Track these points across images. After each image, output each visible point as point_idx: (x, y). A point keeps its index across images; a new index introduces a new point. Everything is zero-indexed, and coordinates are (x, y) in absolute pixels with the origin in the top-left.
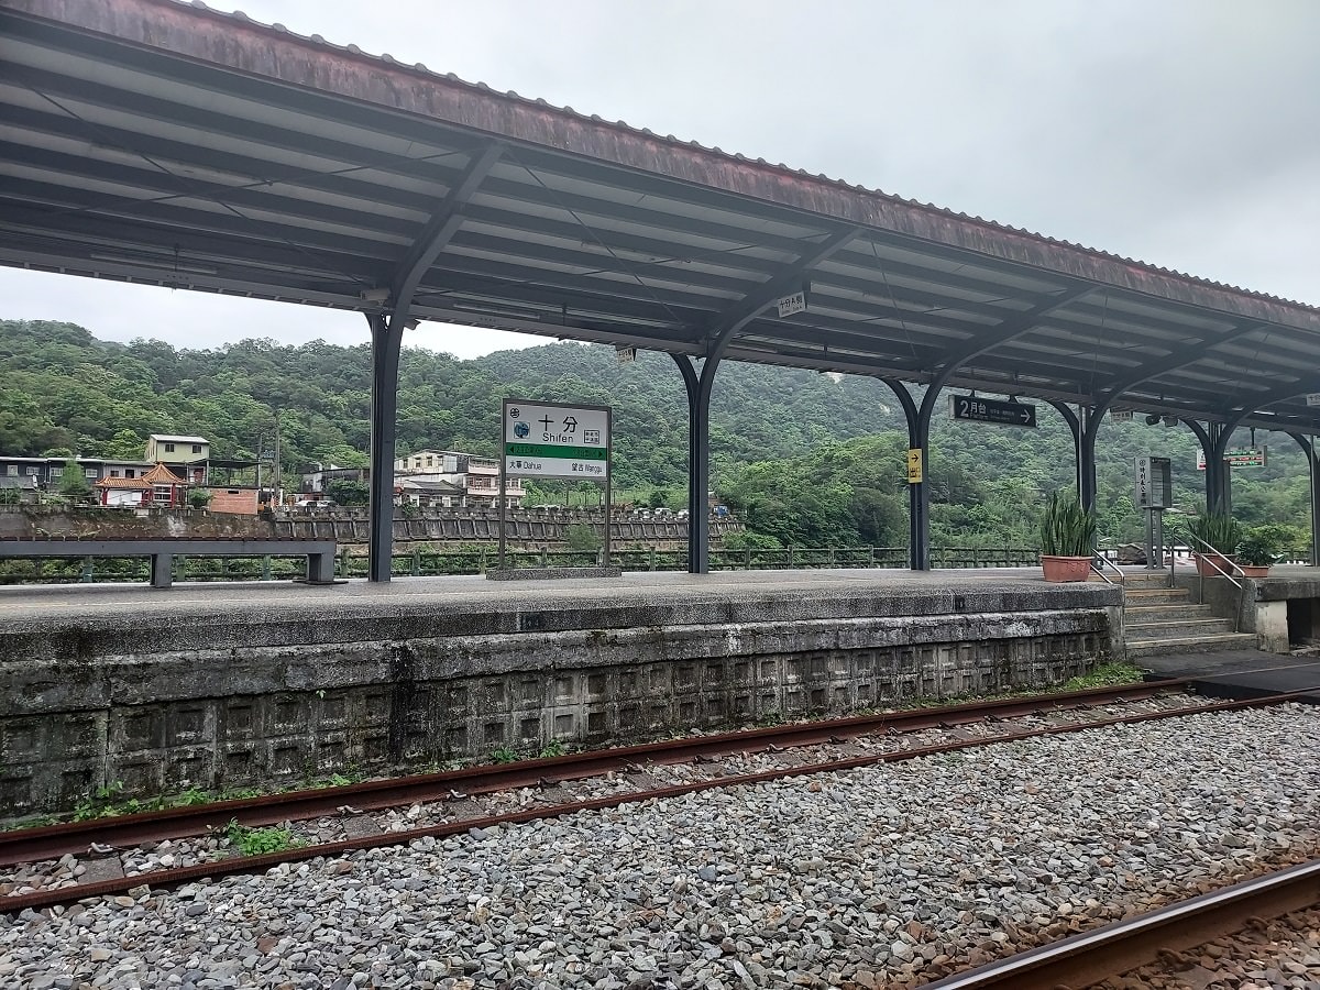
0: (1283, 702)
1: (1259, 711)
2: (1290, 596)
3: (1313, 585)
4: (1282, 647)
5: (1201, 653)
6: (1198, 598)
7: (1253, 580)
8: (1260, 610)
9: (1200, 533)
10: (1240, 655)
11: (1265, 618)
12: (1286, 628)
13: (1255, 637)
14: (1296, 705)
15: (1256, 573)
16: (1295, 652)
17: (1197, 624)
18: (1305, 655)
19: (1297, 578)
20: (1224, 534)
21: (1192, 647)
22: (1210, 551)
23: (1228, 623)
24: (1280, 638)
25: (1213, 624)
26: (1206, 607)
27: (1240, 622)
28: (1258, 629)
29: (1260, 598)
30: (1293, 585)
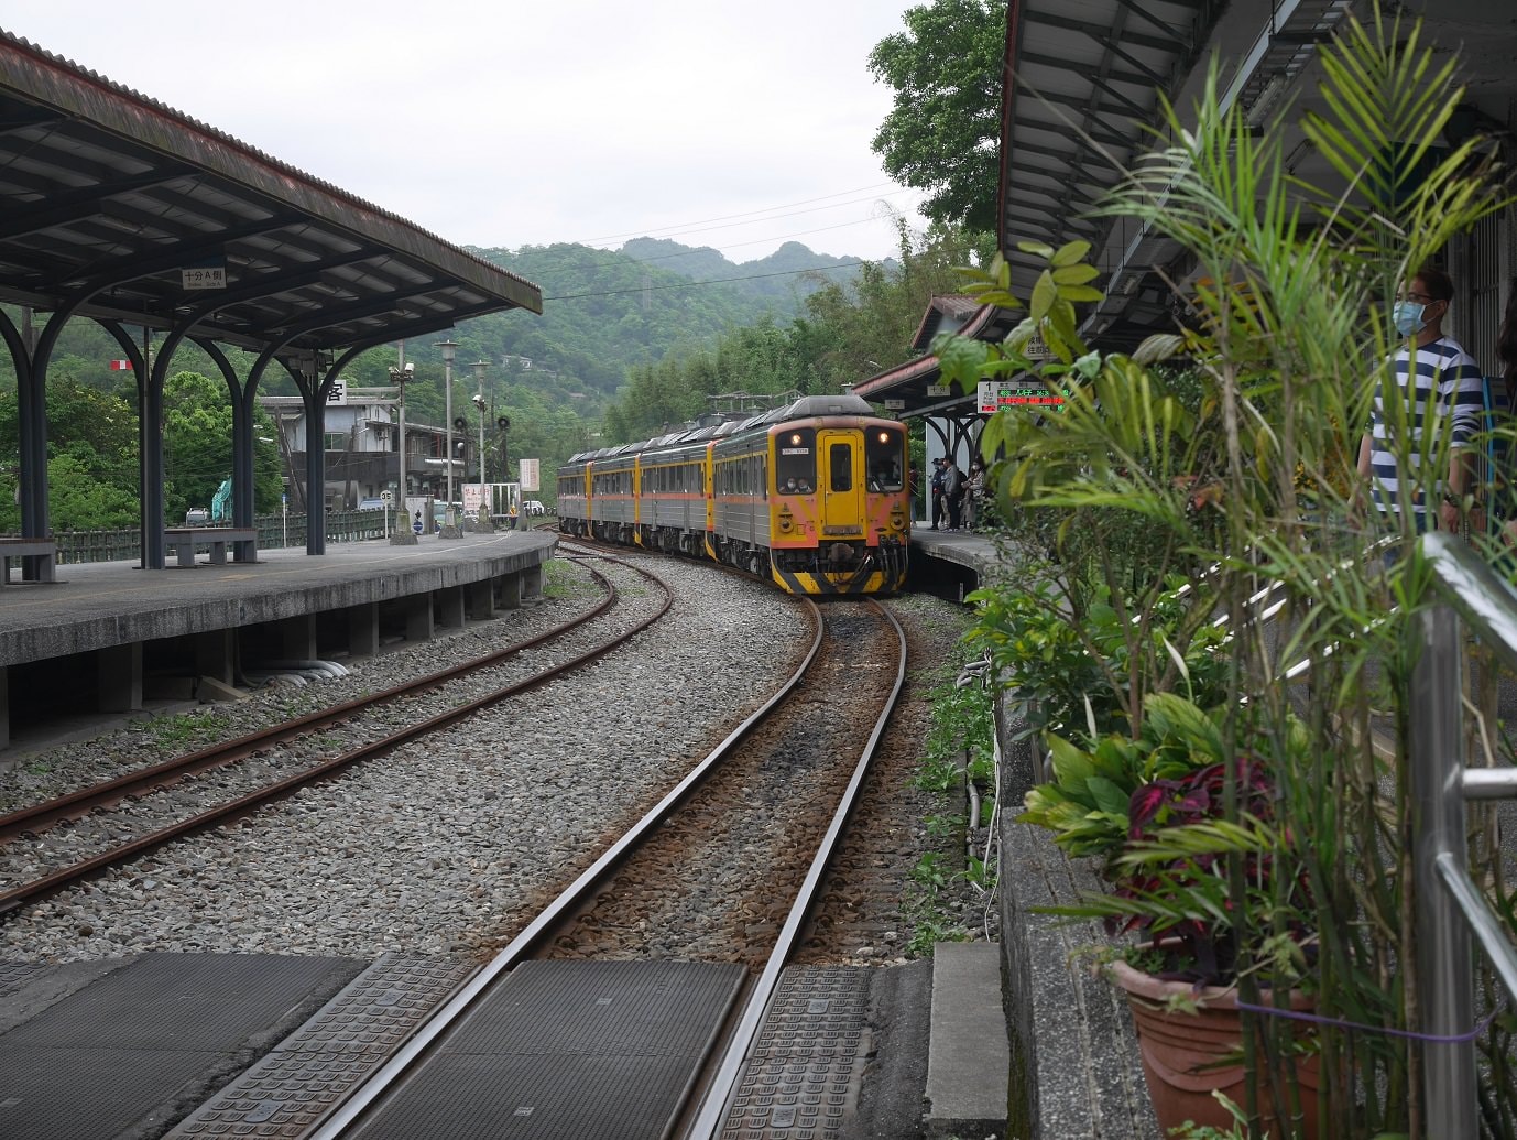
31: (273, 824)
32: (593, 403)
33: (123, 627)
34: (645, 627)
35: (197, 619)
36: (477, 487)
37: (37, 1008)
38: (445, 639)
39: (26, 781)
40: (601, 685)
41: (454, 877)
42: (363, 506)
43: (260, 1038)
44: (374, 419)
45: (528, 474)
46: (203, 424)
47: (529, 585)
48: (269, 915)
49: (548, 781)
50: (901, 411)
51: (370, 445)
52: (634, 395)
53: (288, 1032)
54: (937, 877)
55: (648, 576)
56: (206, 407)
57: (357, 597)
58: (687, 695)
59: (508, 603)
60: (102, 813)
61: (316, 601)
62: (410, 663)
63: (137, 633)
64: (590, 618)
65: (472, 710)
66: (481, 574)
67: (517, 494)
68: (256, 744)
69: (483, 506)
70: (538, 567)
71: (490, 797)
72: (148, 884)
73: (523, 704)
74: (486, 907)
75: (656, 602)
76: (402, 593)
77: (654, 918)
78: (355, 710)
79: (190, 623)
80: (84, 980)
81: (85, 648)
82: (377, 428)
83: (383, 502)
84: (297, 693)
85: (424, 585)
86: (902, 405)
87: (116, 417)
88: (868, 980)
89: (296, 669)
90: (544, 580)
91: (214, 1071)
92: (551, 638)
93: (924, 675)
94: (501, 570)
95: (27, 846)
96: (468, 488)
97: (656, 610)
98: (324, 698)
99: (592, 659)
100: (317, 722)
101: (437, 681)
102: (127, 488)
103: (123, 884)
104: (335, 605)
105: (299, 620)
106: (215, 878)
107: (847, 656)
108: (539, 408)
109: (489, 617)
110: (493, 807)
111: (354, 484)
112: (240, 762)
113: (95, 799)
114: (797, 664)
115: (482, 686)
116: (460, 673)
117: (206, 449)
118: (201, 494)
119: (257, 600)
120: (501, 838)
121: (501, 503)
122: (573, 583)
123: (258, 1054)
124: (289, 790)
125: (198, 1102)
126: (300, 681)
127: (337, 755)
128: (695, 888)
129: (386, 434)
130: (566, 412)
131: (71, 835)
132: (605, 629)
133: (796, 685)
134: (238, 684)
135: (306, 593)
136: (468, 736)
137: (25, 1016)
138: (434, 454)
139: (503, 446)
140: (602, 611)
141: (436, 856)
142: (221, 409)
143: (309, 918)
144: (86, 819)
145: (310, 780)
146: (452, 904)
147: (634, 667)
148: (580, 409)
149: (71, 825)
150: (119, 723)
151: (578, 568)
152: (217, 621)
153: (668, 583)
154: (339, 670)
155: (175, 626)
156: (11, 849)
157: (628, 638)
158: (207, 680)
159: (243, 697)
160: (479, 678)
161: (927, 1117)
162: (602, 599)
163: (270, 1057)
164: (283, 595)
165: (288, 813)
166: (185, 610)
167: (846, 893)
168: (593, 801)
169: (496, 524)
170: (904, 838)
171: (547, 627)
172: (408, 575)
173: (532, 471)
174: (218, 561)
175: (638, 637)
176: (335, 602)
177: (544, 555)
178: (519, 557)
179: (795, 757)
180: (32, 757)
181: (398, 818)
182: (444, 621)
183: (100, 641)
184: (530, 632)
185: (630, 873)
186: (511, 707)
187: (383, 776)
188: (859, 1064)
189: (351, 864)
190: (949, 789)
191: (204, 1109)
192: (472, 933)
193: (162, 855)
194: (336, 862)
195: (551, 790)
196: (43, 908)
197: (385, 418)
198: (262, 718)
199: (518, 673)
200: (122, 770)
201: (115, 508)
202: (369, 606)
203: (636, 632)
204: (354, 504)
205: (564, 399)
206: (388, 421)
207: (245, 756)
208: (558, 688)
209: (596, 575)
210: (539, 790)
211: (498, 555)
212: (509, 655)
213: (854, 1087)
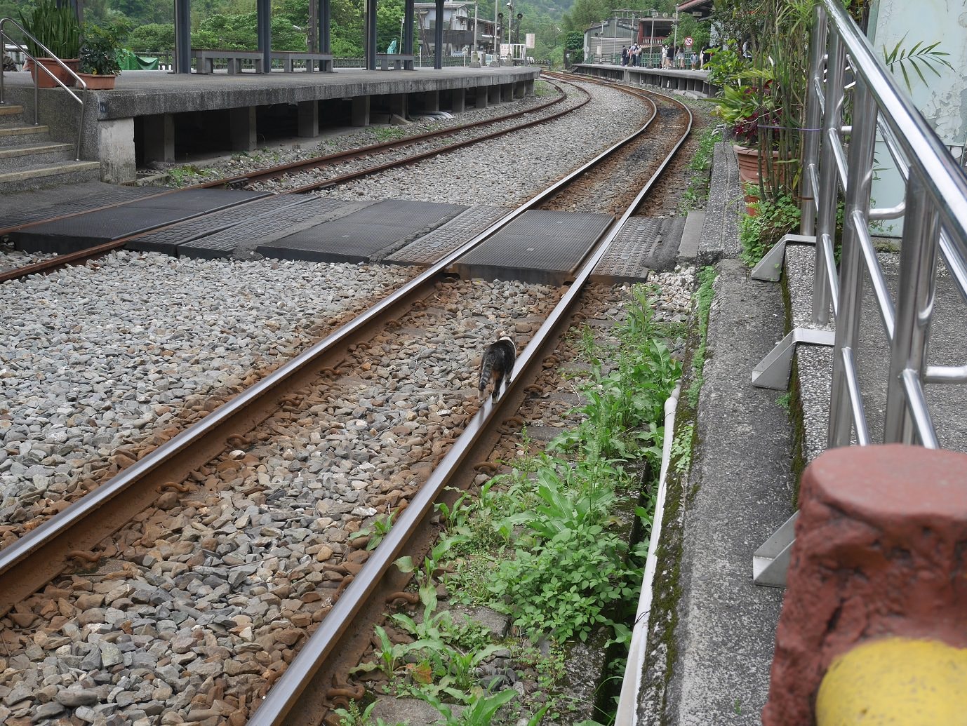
0: (108, 251)
1: (80, 267)
2: (137, 112)
3: (162, 98)
4: (128, 175)
5: (32, 191)
6: (32, 117)
7: (96, 93)
8: (104, 130)
9: (34, 30)
10: (79, 191)
11: (109, 141)
12: (133, 152)
13: (98, 166)
14: (122, 254)
15: (101, 83)
16: (140, 181)
17: (28, 154)
18: (151, 184)
19: (146, 90)
20: (64, 32)
21: (20, 184)
22: (46, 55)
23: (68, 149)
24: (127, 165)
25: (50, 151)
26: (43, 129)
27: (82, 146)
28: (102, 154)
29: (103, 116)
30: (141, 99)
31: (427, 166)
32: (559, 13)
33: (364, 88)
34: (578, 107)
35: (393, 87)
36: (507, 45)
37: (349, 213)
38: (493, 108)
39: (328, 148)
40: (560, 127)
41: (500, 186)
42: (453, 55)
43: (433, 225)
44: (460, 15)
45: (530, 41)
46: (384, 14)
47: (528, 89)
48: (430, 194)
49: (537, 159)
50: (700, 17)
51: (458, 27)
52: (577, 8)
53: (442, 225)
54: (694, 197)
55: (580, 89)
56: (386, 7)
57: (457, 85)
58: (596, 133)
59: (518, 95)
60: (359, 159)
61: (441, 85)
62: (478, 115)
63: (370, 91)
64: (555, 103)
65: (505, 133)
66: (509, 81)
67: (524, 49)
68: (417, 140)
69: (509, 54)
70: (532, 81)
71: (514, 162)
72: (381, 182)
73: (526, 132)
74: (513, 196)
75: (584, 98)
76: (476, 85)
77: (578, 204)
78: (456, 130)
79: (390, 89)
80: (365, 206)
81: (350, 95)
82: (461, 19)
83: (464, 52)
84: (431, 123)
85: (485, 83)
86: (700, 15)
87: (347, 9)
88: (661, 223)
89: (431, 114)
90: (535, 89)
91: (417, 232)
92: (538, 110)
93: (699, 131)
94: (517, 79)
95: (332, 168)
96: (502, 46)
97: (583, 102)
98: (443, 126)
99: (556, 117)
100: (441, 134)
101: (490, 123)
102: (351, 42)
103: (372, 181)
104: (448, 88)
105: (433, 92)
106: (407, 182)
107: (666, 123)
108: (534, 14)
109: (511, 101)
110: (515, 165)
111: (450, 45)
112: (411, 146)
113: (356, 155)
114: (644, 124)
115: (508, 125)
116: (499, 120)
117: (385, 26)
118: (383, 46)
119: (417, 82)
120: (519, 176)
121: (516, 54)
122: (547, 90)
123: (432, 230)
124: (432, 155)
125: (412, 241)
126: (432, 119)
127: (449, 145)
128: (596, 196)
129: (465, 22)
130: (545, 16)
131: (348, 166)
132: (561, 107)
133: (643, 132)
134: (407, 119)
135: (437, 81)
136: (504, 142)
137: (346, 214)
138: (486, 33)
139: (518, 30)
140: (560, 101)
141: (493, 179)
142: (393, 8)
143: (445, 195)
144: (353, 161)
145: (441, 152)
146: (500, 195)
147: (573, 122)
148: (553, 15)
149: (348, 163)
150: (361, 130)
151: (549, 85)
152: (401, 90)
153: (589, 92)
154: (448, 116)
155: (384, 90)
156: (326, 169)
157: (571, 111)
158: (395, 115)
159: (409, 124)
160: (507, 122)
161: (678, 256)
162: (560, 97)
163: (435, 231)
164: (428, 81)
165: (433, 163)
166: (389, 83)
167: (656, 200)
168: (556, 166)
169: (516, 63)
170: (682, 184)
171: (535, 106)
172: (479, 78)
173: (532, 39)
174: (398, 69)
175: (575, 111)
176: (448, 86)
177: (535, 75)
178: (525, 75)
179: (640, 156)
180: (328, 139)
181: (477, 167)
182: (492, 101)
183: (356, 93)
184: (528, 106)
185: (570, 189)
186: (521, 133)
187: (468, 152)
188: (655, 245)
189: (459, 180)
190: (702, 170)
191: (414, 243)
192: (508, 203)
193: (385, 173)
194: (453, 180)
195: (538, 161)
196: (343, 187)
197: (465, 15)
198: (418, 131)
199: (523, 121)
200: (364, 146)
201: (346, 51)
202: (461, 89)
203: (575, 109)
204: (450, 54)
205: (545, 11)
206: (466, 16)
207: (413, 144)
208: (541, 127)
209: (557, 88)
210: (534, 161)
211: (516, 73)
212: (520, 115)
213: (652, 250)
